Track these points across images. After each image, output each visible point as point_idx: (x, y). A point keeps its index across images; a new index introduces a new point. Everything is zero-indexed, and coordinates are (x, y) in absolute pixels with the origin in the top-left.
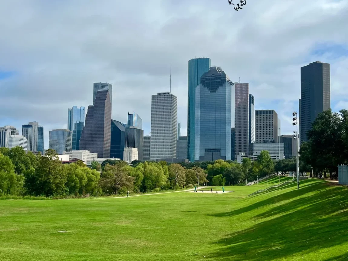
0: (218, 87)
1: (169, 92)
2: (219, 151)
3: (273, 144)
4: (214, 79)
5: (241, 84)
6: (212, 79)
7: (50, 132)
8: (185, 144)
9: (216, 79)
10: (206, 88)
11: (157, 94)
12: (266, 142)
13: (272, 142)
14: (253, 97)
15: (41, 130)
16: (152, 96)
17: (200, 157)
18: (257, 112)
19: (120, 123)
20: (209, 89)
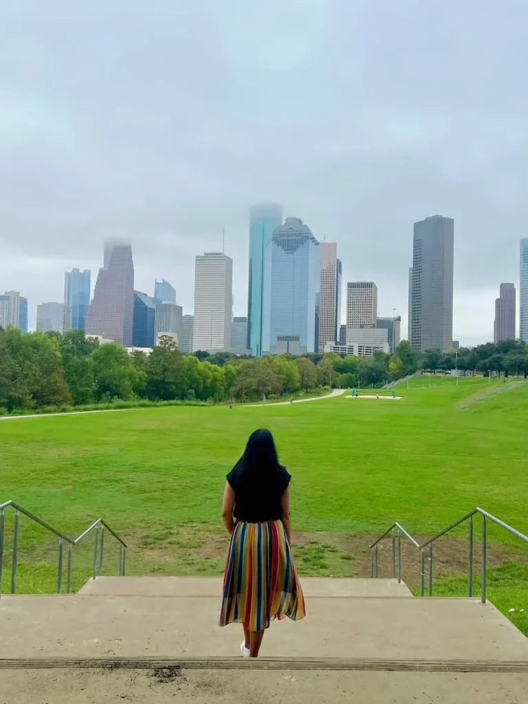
0: (298, 247)
1: (220, 251)
2: (297, 339)
3: (372, 330)
4: (292, 235)
5: (327, 243)
6: (288, 236)
7: (38, 306)
8: (243, 327)
9: (295, 235)
10: (280, 248)
11: (203, 255)
12: (363, 327)
13: (371, 327)
14: (340, 263)
15: (24, 302)
16: (197, 257)
17: (271, 347)
18: (351, 285)
19: (146, 295)
20: (285, 250)
